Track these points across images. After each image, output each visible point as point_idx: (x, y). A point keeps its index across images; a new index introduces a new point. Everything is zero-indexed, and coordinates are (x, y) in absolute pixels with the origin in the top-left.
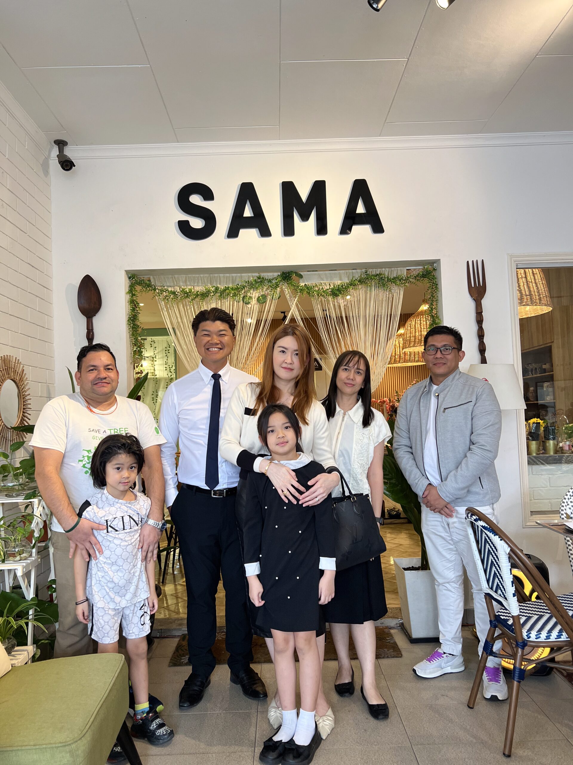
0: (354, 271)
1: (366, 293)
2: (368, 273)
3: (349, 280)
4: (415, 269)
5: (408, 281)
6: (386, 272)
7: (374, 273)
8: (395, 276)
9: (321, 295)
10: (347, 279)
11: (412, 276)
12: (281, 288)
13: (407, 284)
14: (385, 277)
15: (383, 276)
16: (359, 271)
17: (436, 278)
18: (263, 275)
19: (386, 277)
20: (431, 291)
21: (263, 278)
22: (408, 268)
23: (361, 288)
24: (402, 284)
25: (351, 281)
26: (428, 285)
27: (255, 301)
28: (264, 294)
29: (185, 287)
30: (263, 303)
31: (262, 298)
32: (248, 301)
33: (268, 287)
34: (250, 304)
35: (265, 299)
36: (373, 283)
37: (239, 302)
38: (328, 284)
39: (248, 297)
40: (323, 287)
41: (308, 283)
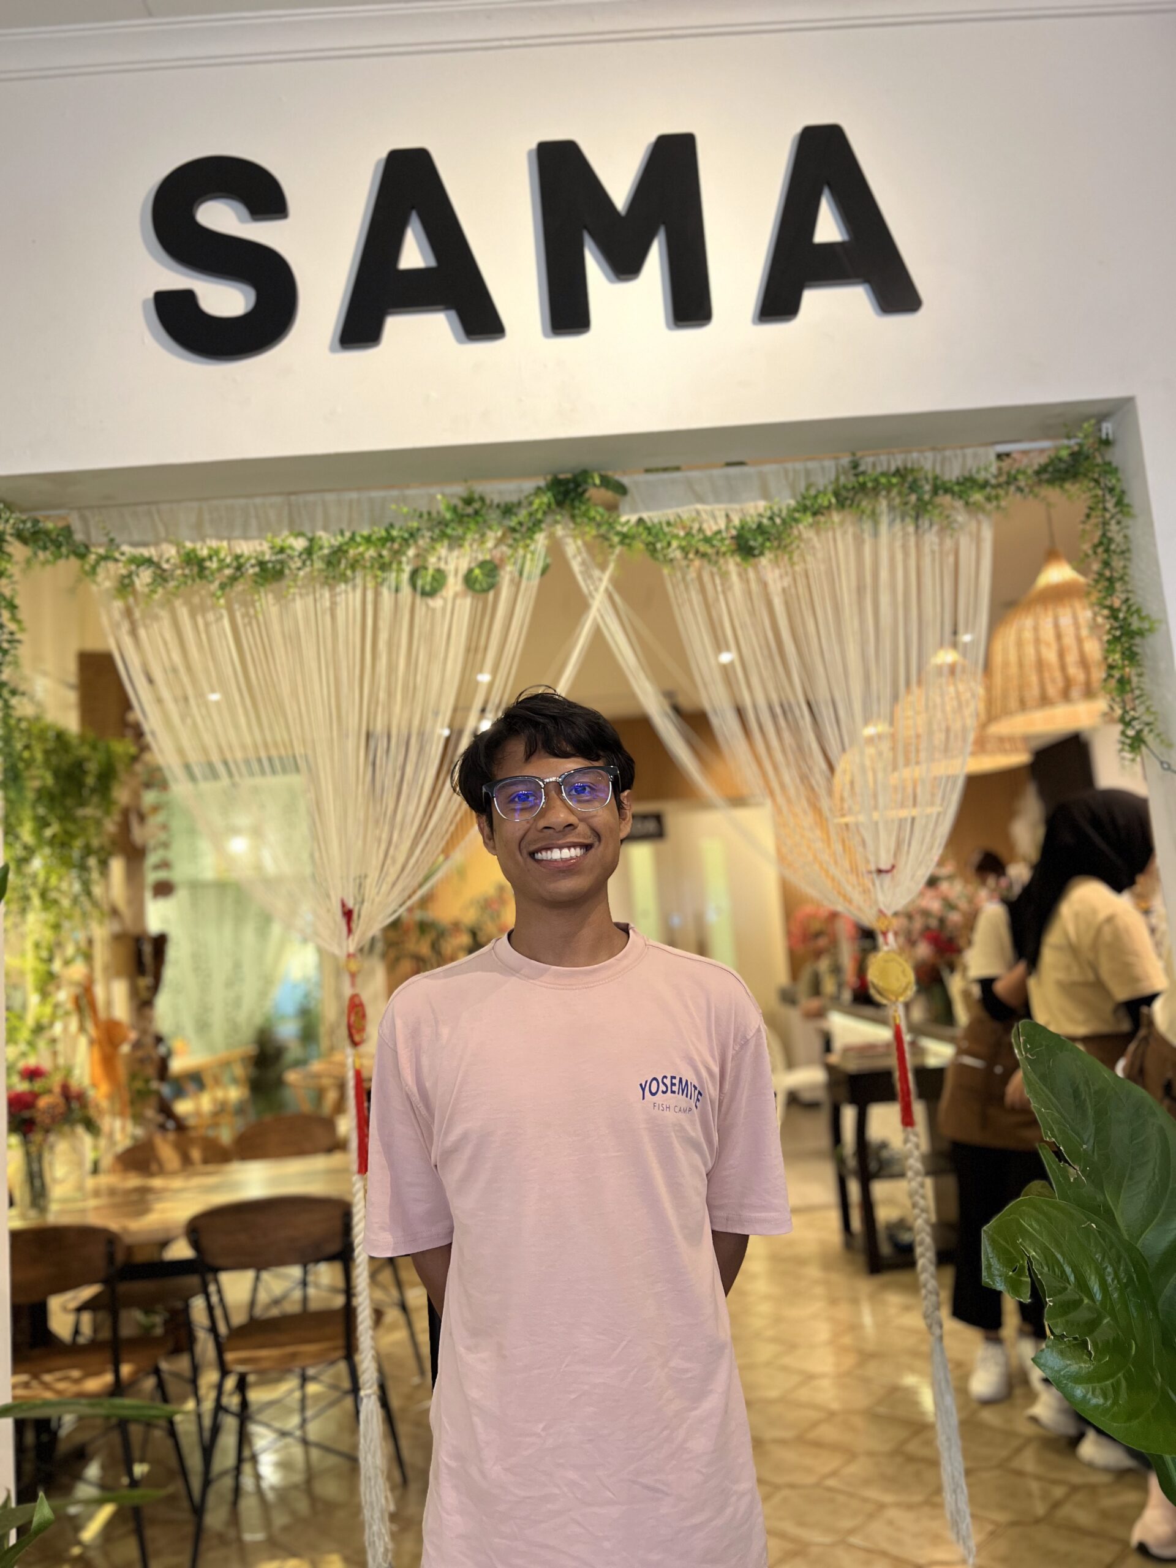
0: (811, 465)
1: (859, 541)
2: (862, 468)
3: (794, 496)
4: (1025, 452)
6: (927, 462)
7: (884, 468)
8: (959, 473)
9: (696, 553)
10: (787, 492)
11: (1025, 471)
12: (551, 536)
13: (1006, 501)
14: (925, 481)
15: (917, 476)
16: (828, 463)
17: (1116, 470)
18: (482, 488)
19: (928, 477)
20: (1098, 520)
21: (482, 501)
22: (1001, 448)
23: (842, 523)
24: (989, 500)
25: (804, 498)
26: (1084, 501)
27: (456, 583)
28: (488, 557)
29: (198, 545)
30: (486, 591)
31: (484, 574)
32: (431, 584)
33: (504, 535)
34: (439, 594)
35: (494, 577)
36: (883, 504)
37: (397, 590)
38: (723, 513)
39: (431, 571)
40: (705, 526)
41: (651, 514)
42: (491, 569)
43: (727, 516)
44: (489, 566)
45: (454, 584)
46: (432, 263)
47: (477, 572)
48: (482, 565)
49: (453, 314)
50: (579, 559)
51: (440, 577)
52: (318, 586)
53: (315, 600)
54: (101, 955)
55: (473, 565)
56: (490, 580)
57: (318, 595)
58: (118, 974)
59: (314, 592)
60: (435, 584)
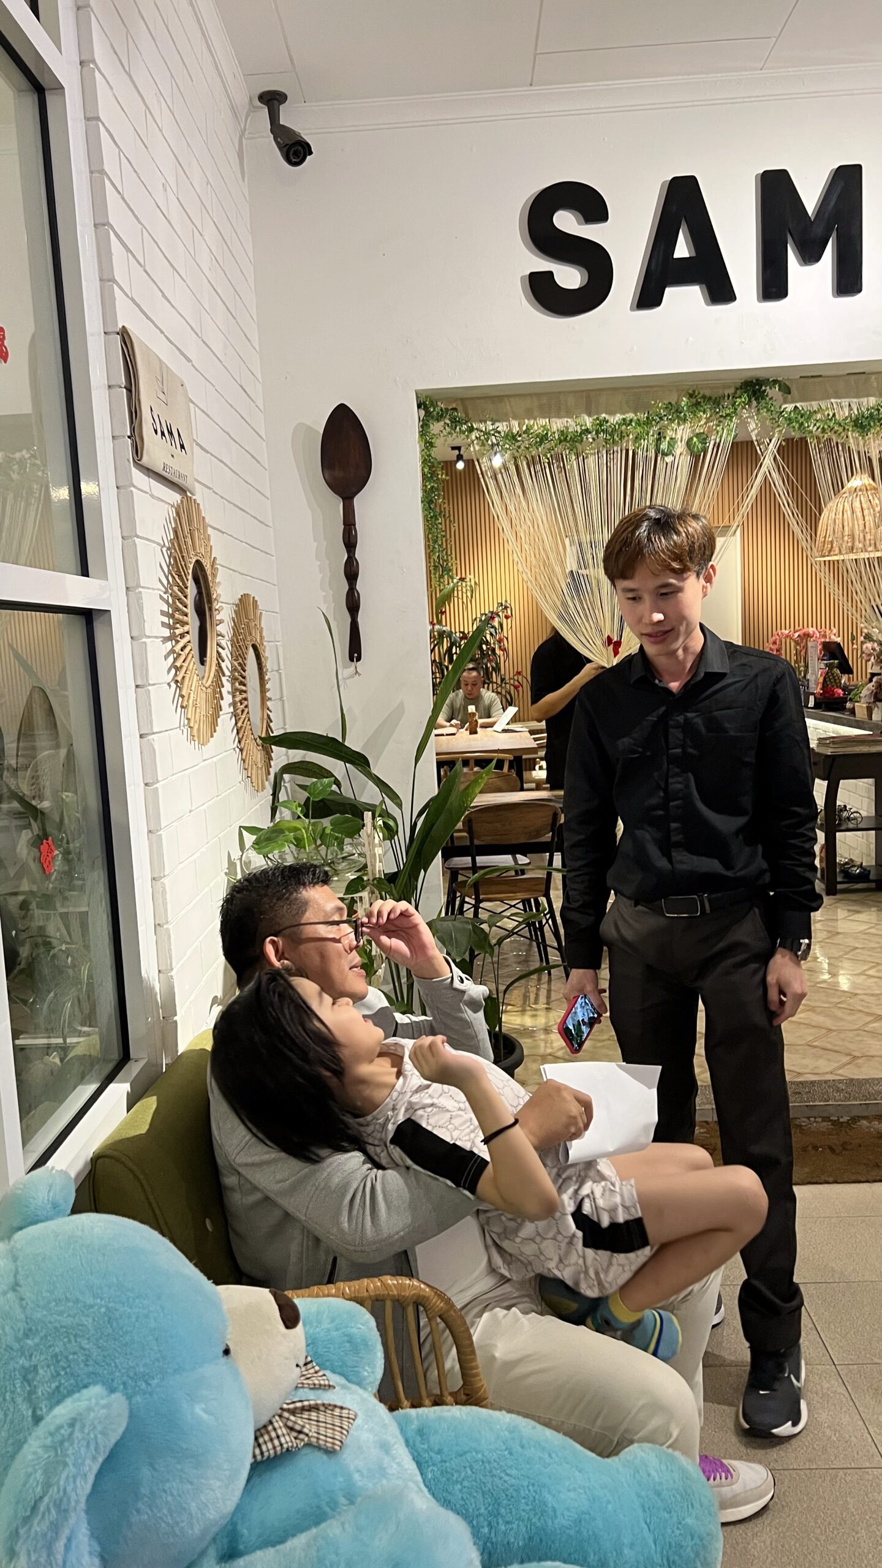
12: (741, 418)
27: (683, 447)
28: (701, 431)
31: (699, 441)
32: (669, 448)
33: (711, 416)
34: (672, 454)
35: (705, 443)
37: (647, 451)
38: (847, 404)
39: (668, 439)
40: (836, 414)
41: (802, 404)
42: (703, 438)
43: (850, 408)
44: (702, 436)
45: (680, 448)
46: (694, 254)
47: (695, 439)
48: (698, 435)
49: (704, 286)
50: (756, 431)
51: (672, 442)
55: (692, 435)
56: (704, 446)
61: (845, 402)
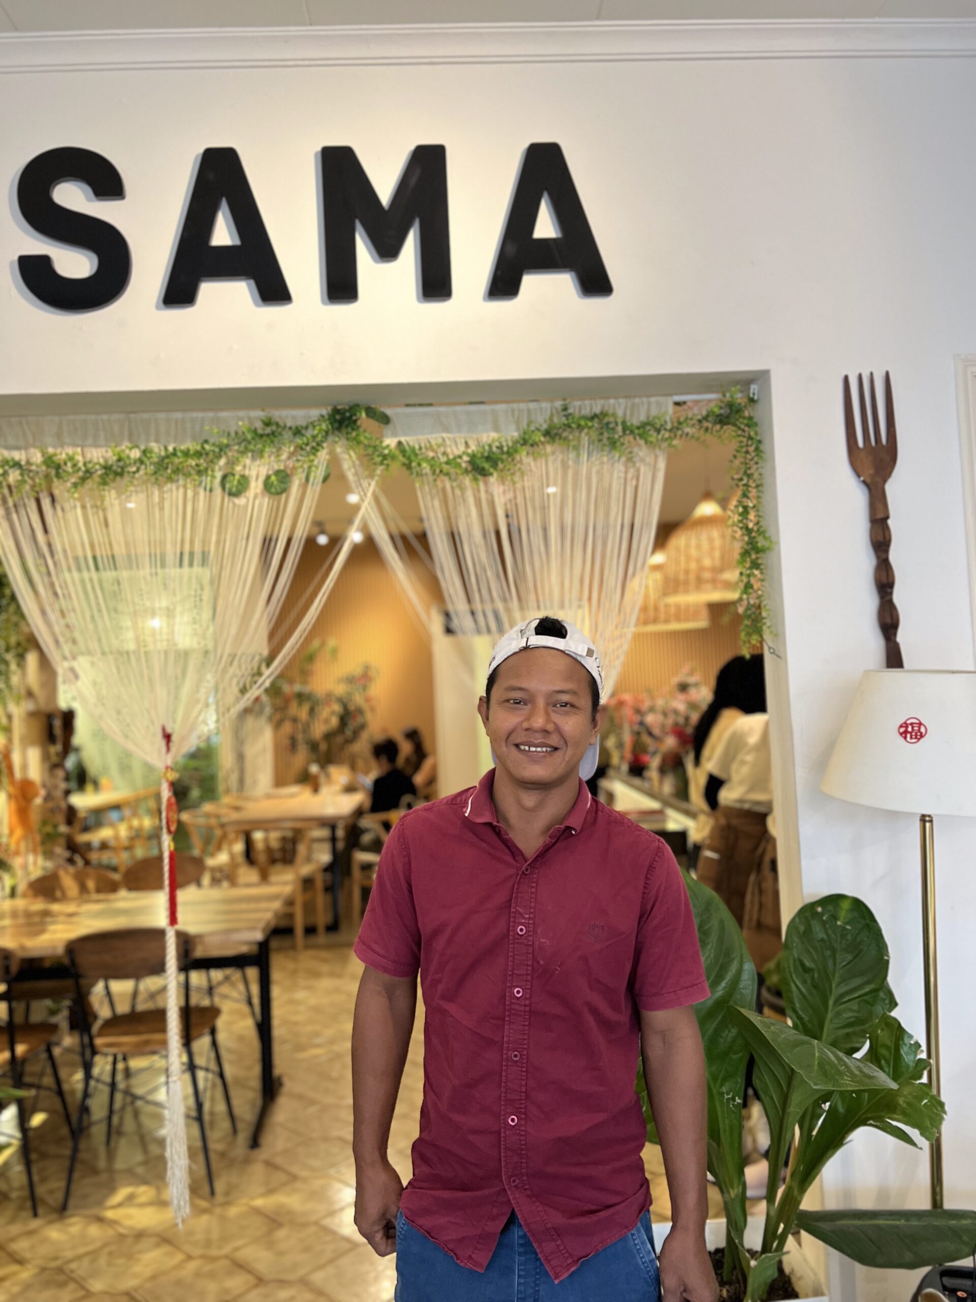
0: (532, 406)
1: (565, 466)
2: (571, 411)
3: (518, 429)
4: (696, 402)
5: (680, 432)
6: (619, 408)
7: (586, 412)
8: (643, 418)
9: (441, 471)
10: (513, 427)
11: (691, 419)
12: (332, 453)
13: (675, 442)
14: (617, 424)
15: (612, 419)
16: (545, 405)
17: (756, 424)
18: (278, 414)
19: (619, 421)
20: (743, 460)
21: (277, 424)
22: (678, 398)
23: (553, 453)
24: (664, 440)
25: (525, 433)
26: (734, 445)
27: (256, 487)
28: (282, 467)
29: (58, 451)
30: (279, 493)
31: (278, 480)
32: (237, 487)
33: (294, 451)
34: (243, 494)
35: (285, 483)
36: (585, 439)
37: (211, 490)
38: (463, 441)
39: (237, 477)
40: (449, 450)
41: (408, 439)
42: (284, 477)
43: (466, 443)
44: (283, 474)
46: (238, 242)
47: (273, 478)
48: (278, 473)
49: (252, 282)
50: (353, 470)
51: (244, 483)
52: (149, 486)
53: (148, 496)
54: (18, 728)
55: (271, 472)
56: (283, 486)
57: (150, 492)
58: (32, 743)
59: (147, 490)
60: (240, 487)
61: (460, 438)
